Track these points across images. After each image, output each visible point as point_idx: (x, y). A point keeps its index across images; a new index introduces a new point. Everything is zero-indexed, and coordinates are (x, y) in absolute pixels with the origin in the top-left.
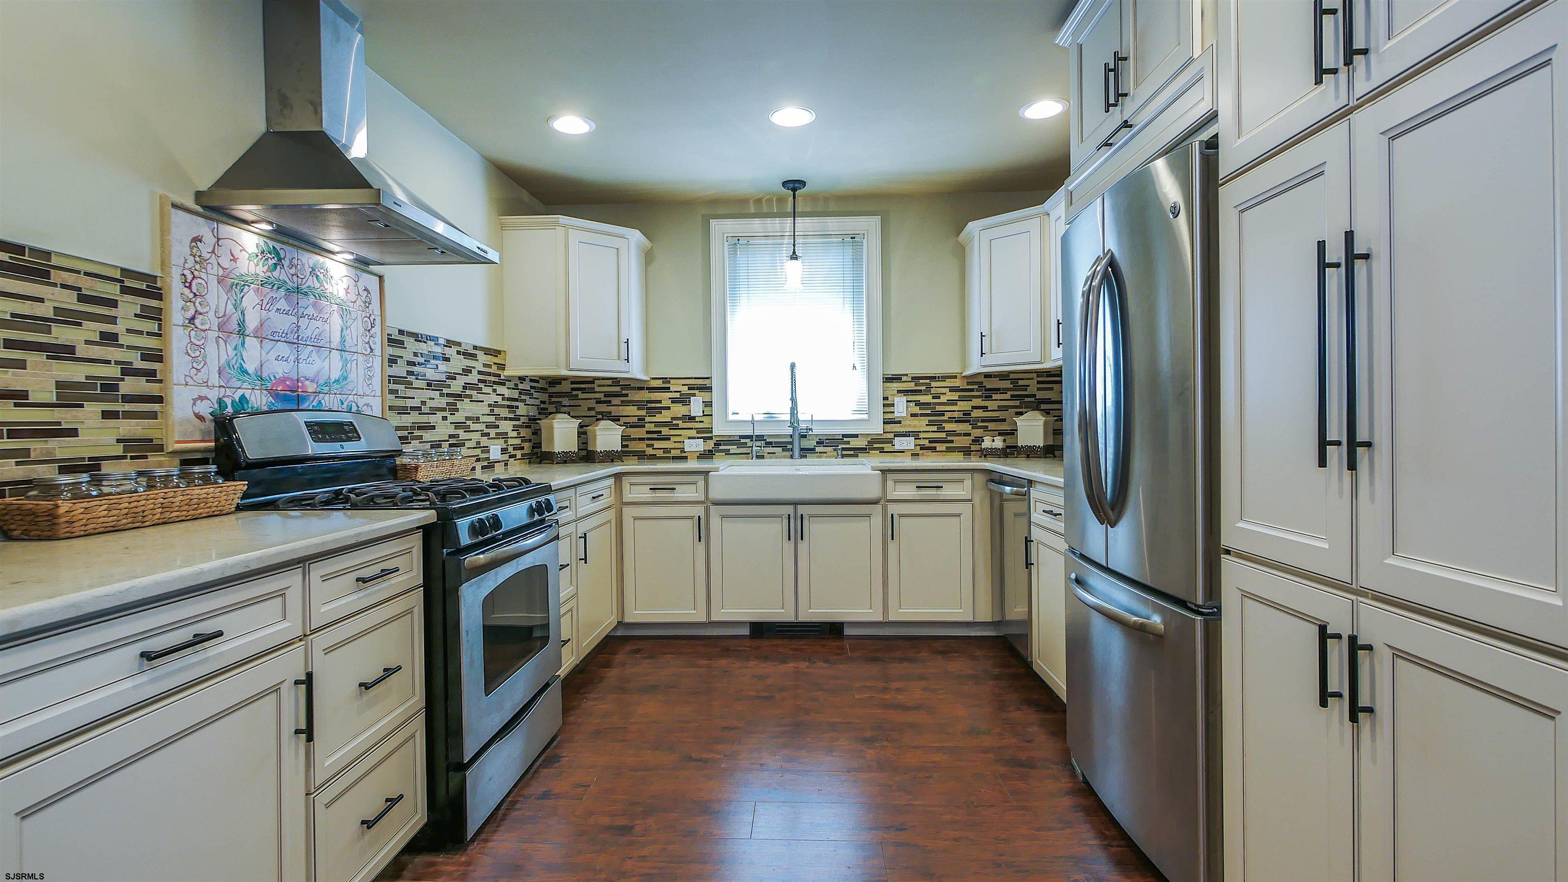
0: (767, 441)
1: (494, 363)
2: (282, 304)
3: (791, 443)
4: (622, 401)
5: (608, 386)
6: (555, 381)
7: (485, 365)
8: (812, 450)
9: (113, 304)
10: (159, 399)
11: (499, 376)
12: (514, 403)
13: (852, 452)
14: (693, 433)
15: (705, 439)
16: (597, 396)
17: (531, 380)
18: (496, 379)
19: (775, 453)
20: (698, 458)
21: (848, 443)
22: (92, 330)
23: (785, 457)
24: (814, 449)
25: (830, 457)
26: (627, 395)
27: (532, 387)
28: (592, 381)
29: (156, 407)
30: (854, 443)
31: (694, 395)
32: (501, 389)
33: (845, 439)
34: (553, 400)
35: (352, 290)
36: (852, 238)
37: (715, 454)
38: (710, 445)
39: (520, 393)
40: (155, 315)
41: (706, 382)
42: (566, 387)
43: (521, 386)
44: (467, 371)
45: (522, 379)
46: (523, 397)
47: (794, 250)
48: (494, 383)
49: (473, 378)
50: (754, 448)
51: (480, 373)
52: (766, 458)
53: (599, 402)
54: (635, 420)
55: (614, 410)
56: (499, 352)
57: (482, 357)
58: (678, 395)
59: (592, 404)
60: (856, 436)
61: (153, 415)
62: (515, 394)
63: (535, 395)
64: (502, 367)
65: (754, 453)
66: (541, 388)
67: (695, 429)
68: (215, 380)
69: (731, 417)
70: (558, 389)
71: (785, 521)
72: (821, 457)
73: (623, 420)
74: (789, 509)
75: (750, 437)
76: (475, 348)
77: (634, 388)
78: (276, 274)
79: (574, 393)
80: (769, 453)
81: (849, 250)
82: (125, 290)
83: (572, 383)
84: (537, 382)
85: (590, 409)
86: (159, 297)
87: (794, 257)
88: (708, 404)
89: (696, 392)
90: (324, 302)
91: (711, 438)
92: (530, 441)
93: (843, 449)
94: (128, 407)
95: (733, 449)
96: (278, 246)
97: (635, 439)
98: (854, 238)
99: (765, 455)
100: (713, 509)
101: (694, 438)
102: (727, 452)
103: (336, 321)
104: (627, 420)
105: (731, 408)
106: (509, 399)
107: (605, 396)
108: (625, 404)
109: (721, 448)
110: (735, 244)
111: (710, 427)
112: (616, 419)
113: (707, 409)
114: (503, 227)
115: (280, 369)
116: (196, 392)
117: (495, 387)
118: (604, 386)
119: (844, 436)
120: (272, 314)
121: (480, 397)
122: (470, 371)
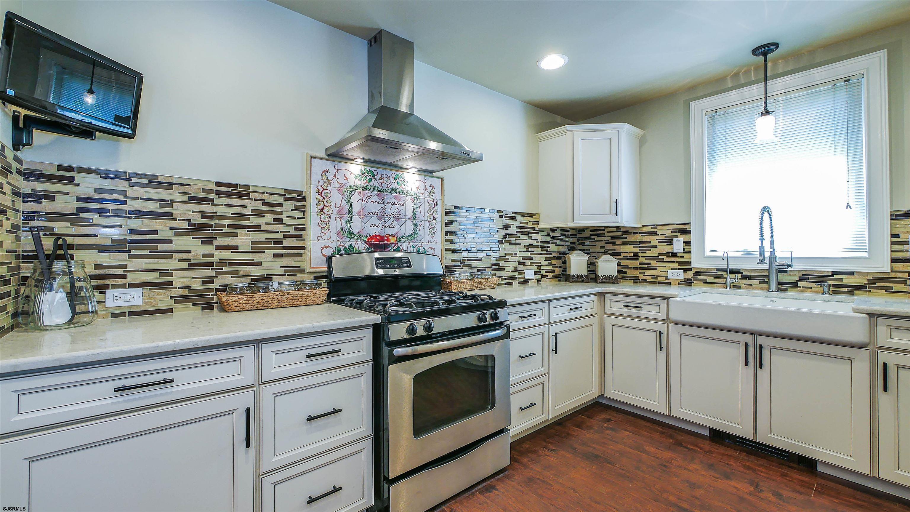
0: (744, 274)
1: (530, 221)
2: (375, 198)
3: (768, 277)
4: (623, 242)
5: (613, 232)
6: (581, 230)
7: (521, 223)
8: (794, 285)
9: (280, 205)
10: (303, 248)
11: (534, 228)
12: (545, 245)
13: (846, 290)
14: (676, 265)
15: (685, 270)
16: (606, 239)
17: (562, 230)
18: (532, 231)
19: (752, 285)
20: (679, 284)
21: (841, 280)
22: (269, 218)
23: (762, 289)
24: (797, 284)
25: (816, 292)
26: (626, 238)
27: (562, 234)
28: (603, 229)
29: (301, 252)
30: (847, 280)
31: (676, 237)
32: (534, 236)
33: (835, 276)
34: (580, 242)
35: (422, 187)
36: (845, 81)
37: (693, 282)
38: (690, 275)
39: (552, 238)
40: (302, 209)
41: (687, 227)
42: (587, 234)
43: (552, 234)
44: (507, 227)
45: (554, 230)
46: (554, 241)
47: (766, 107)
48: (530, 233)
49: (513, 230)
50: (729, 280)
51: (518, 227)
52: (743, 288)
53: (608, 243)
54: (631, 255)
55: (618, 249)
56: (534, 215)
57: (519, 218)
58: (663, 237)
59: (603, 244)
60: (852, 274)
61: (300, 255)
62: (548, 239)
63: (565, 239)
64: (537, 223)
65: (728, 284)
66: (571, 235)
67: (677, 262)
68: (335, 237)
69: (709, 254)
70: (583, 235)
71: (743, 348)
72: (804, 291)
73: (623, 255)
74: (749, 339)
75: (725, 270)
76: (514, 213)
77: (631, 233)
78: (371, 183)
79: (592, 237)
80: (745, 284)
81: (842, 95)
82: (286, 199)
83: (591, 231)
84: (568, 231)
85: (603, 247)
86: (304, 200)
87: (766, 112)
88: (688, 243)
89: (678, 234)
90: (402, 195)
91: (690, 270)
92: (560, 267)
93: (834, 286)
94: (287, 252)
95: (710, 279)
96: (373, 169)
97: (631, 268)
98: (849, 80)
99: (742, 285)
100: (673, 327)
101: (676, 269)
102: (705, 282)
103: (410, 205)
104: (626, 255)
105: (709, 246)
106: (541, 242)
107: (612, 239)
108: (624, 244)
109: (699, 277)
110: (713, 116)
111: (690, 261)
112: (615, 254)
113: (687, 249)
114: (539, 140)
115: (373, 231)
116: (324, 244)
117: (530, 235)
118: (611, 232)
119: (834, 273)
120: (369, 204)
121: (518, 241)
122: (510, 227)
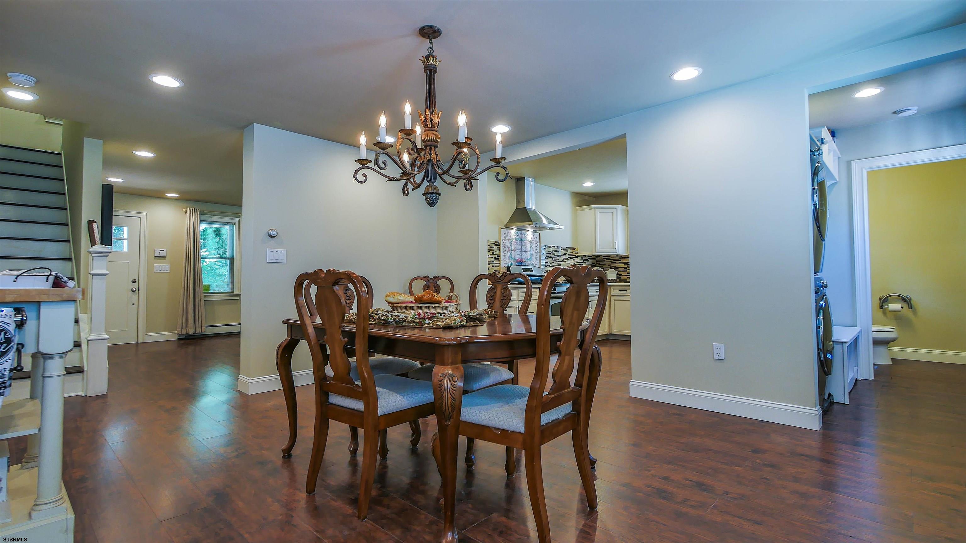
1: (574, 252)
2: (519, 243)
4: (619, 262)
5: (614, 257)
6: (598, 256)
7: (570, 253)
9: (493, 247)
10: (499, 264)
11: (576, 255)
12: (581, 264)
16: (611, 261)
17: (588, 256)
18: (574, 256)
26: (621, 260)
27: (588, 258)
28: (610, 256)
29: (499, 265)
32: (576, 259)
34: (597, 262)
35: (533, 238)
39: (584, 260)
40: (498, 248)
42: (601, 258)
43: (584, 258)
44: (564, 255)
45: (584, 256)
46: (585, 262)
48: (574, 258)
49: (566, 256)
51: (568, 255)
53: (612, 263)
54: (624, 269)
55: (617, 266)
56: (576, 248)
57: (569, 250)
59: (609, 263)
61: (498, 266)
62: (582, 261)
63: (590, 261)
64: (577, 253)
66: (593, 259)
68: (507, 260)
70: (599, 259)
73: (619, 269)
76: (567, 248)
77: (623, 258)
78: (517, 237)
79: (604, 260)
82: (495, 245)
83: (603, 256)
84: (591, 256)
85: (610, 265)
86: (499, 245)
90: (527, 242)
94: (496, 265)
96: (518, 231)
97: (623, 276)
103: (529, 245)
104: (621, 269)
106: (579, 262)
107: (614, 261)
112: (616, 269)
114: (577, 210)
115: (518, 257)
116: (504, 262)
117: (574, 259)
120: (517, 246)
121: (569, 262)
122: (565, 255)
